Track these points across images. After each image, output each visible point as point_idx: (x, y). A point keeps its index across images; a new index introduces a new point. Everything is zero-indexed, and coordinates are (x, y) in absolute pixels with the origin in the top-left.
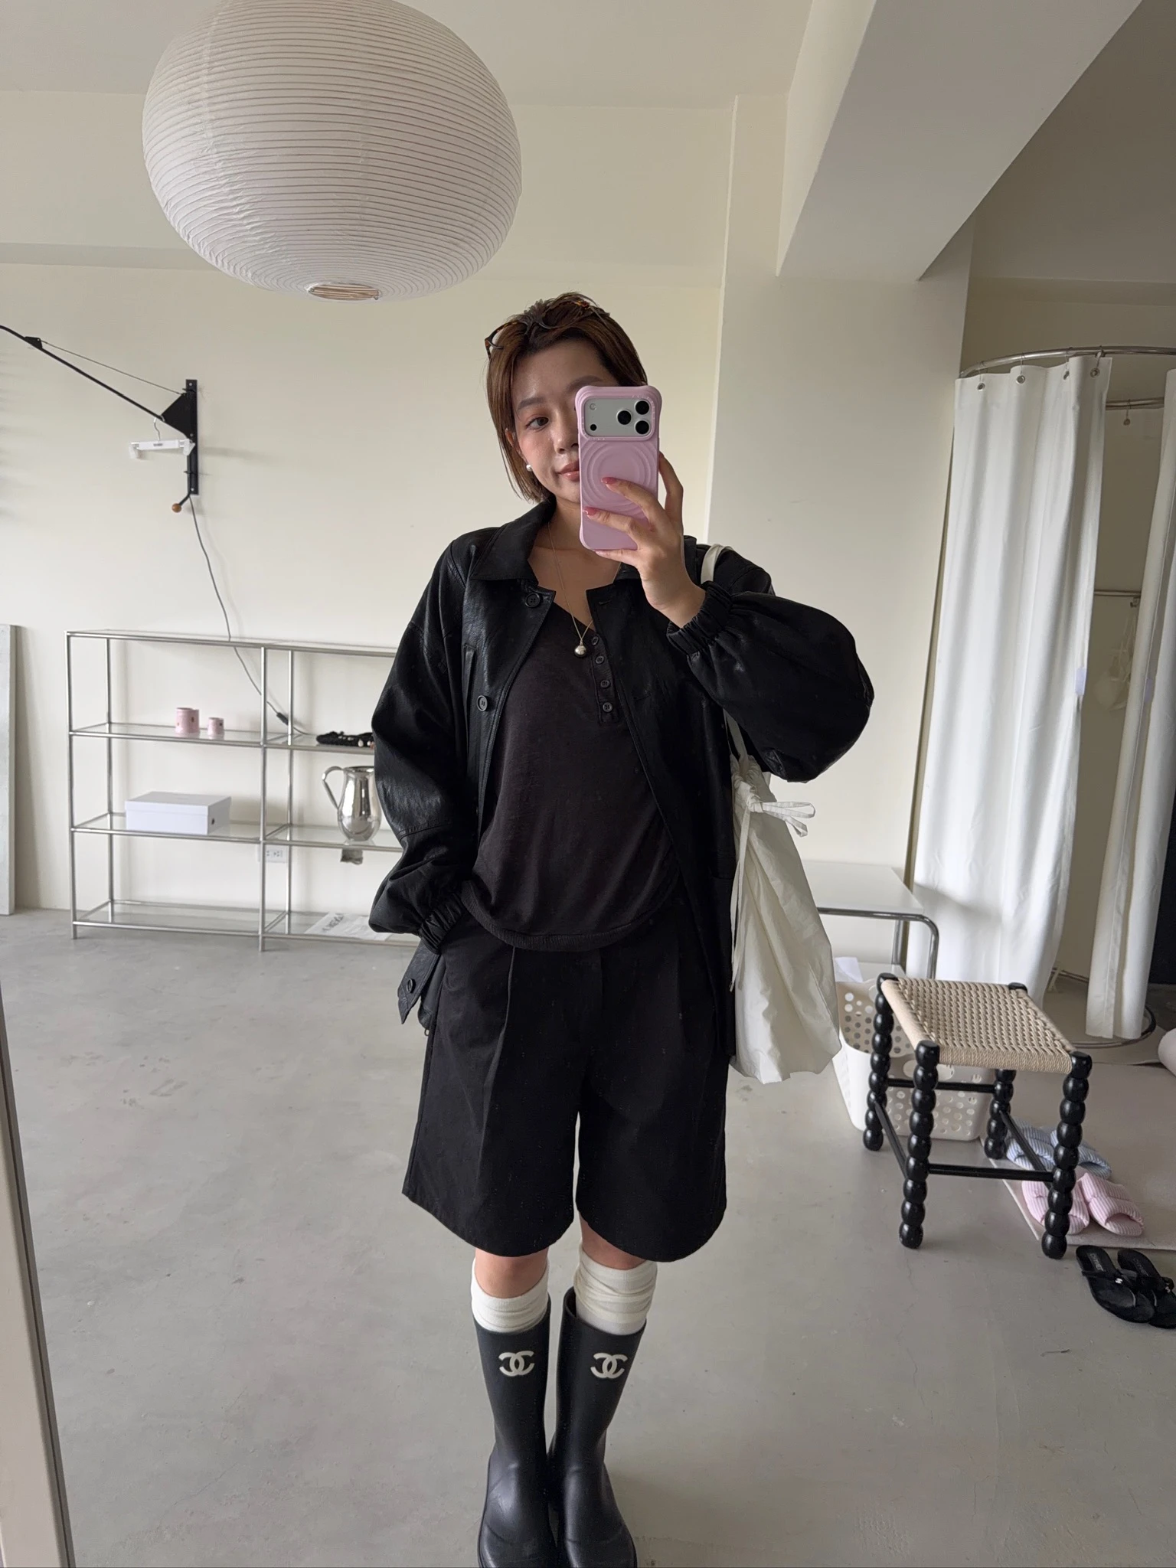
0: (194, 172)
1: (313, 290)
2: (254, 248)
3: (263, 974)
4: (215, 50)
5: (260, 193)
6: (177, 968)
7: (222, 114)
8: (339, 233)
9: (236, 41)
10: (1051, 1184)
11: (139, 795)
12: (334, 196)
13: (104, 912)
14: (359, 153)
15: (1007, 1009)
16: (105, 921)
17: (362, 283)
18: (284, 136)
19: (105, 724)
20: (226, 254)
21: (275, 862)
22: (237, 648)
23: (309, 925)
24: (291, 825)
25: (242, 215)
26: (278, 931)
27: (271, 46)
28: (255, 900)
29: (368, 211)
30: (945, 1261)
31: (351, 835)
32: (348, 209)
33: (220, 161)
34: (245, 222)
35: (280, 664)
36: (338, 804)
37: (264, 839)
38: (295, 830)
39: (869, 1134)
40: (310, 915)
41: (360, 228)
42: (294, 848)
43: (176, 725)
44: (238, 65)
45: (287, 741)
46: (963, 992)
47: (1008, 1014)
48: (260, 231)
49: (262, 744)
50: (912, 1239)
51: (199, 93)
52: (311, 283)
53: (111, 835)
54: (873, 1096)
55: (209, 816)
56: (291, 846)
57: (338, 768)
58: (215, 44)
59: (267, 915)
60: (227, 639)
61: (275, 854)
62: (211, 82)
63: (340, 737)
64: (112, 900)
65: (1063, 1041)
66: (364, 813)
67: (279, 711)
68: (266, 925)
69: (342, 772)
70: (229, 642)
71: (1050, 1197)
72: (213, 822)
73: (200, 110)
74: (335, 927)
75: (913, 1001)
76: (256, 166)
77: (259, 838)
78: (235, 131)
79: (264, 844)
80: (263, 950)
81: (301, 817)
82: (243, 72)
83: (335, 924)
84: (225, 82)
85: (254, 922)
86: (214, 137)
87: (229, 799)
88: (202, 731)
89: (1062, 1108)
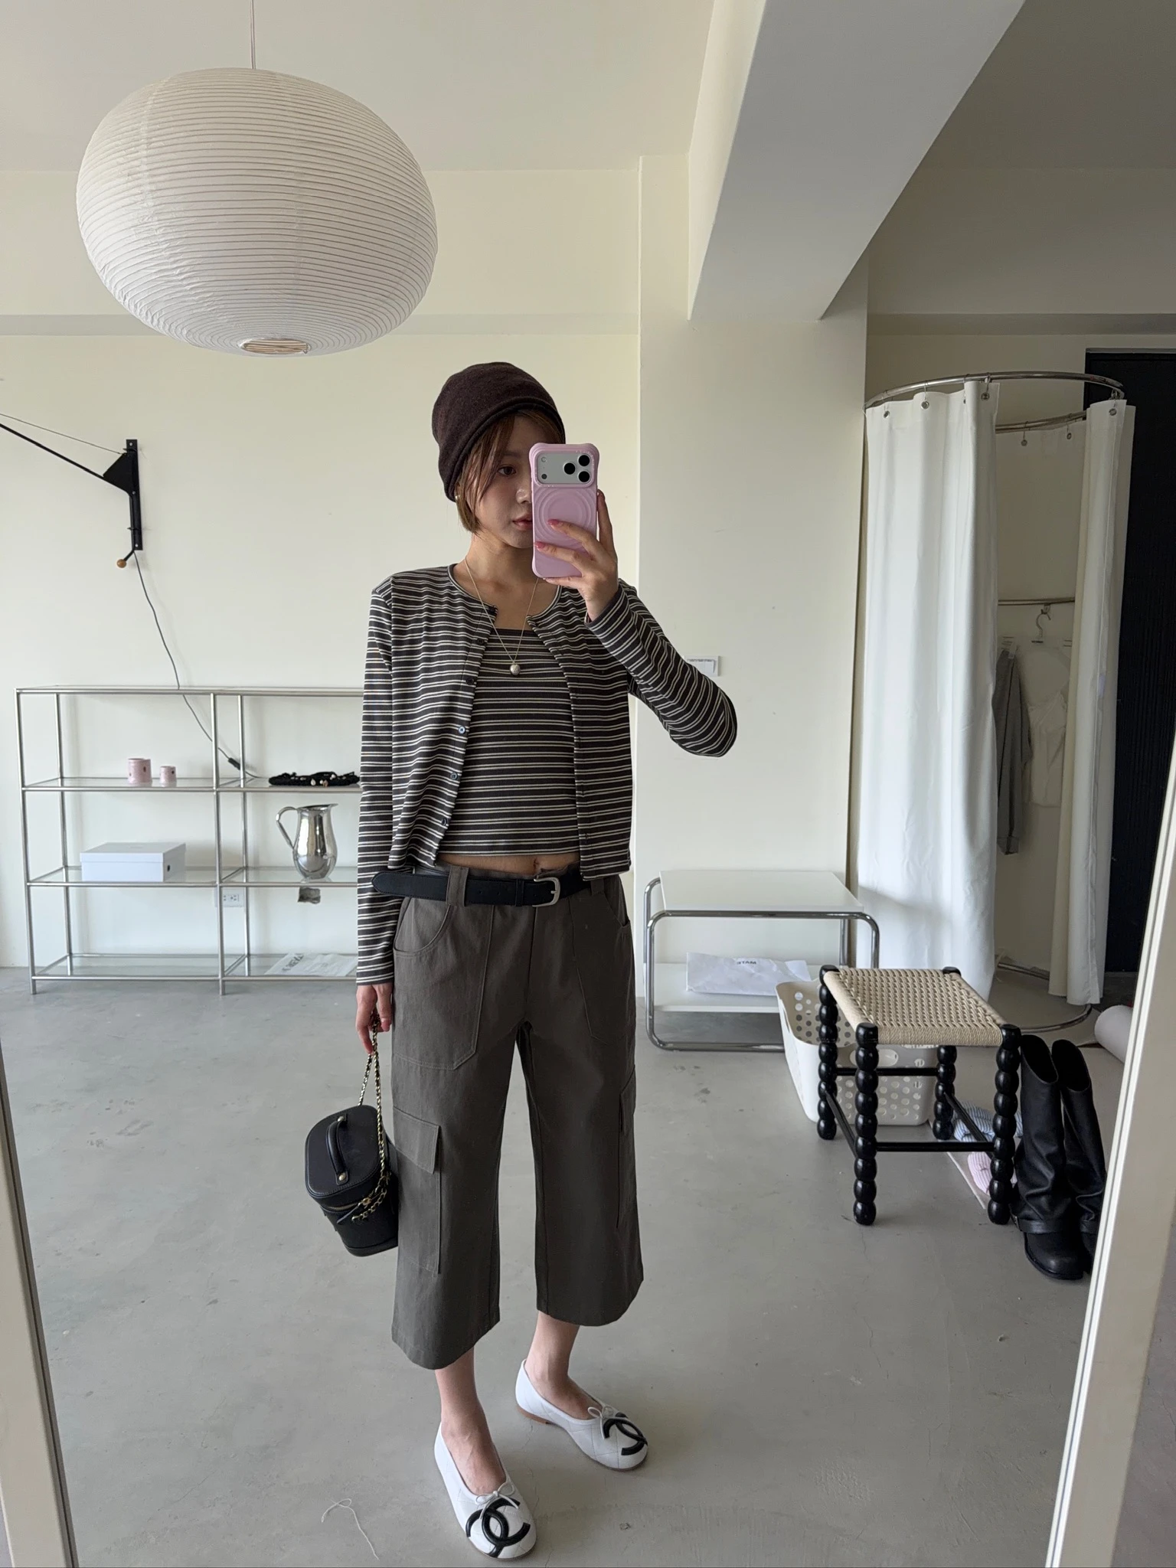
0: (135, 238)
1: (246, 345)
2: (192, 307)
3: (224, 1016)
4: (154, 127)
5: (200, 256)
6: (139, 1015)
7: (161, 185)
8: (274, 291)
9: (171, 119)
10: (992, 1153)
11: (92, 847)
12: (272, 258)
13: (61, 967)
14: (294, 219)
15: (942, 991)
16: (65, 973)
17: (294, 338)
18: (222, 205)
19: (57, 779)
20: (163, 313)
21: (233, 907)
22: (186, 696)
23: (269, 967)
24: (247, 868)
25: (183, 277)
26: (236, 974)
27: (207, 123)
28: (213, 946)
29: (302, 271)
30: (898, 1235)
31: (307, 873)
32: (284, 270)
33: (160, 228)
34: (185, 283)
35: (230, 709)
36: (293, 844)
37: (221, 882)
38: (251, 873)
39: (822, 1124)
40: (268, 957)
41: (296, 287)
42: (250, 889)
43: (127, 775)
44: (175, 141)
45: (240, 786)
46: (900, 979)
47: (942, 996)
48: (198, 291)
49: (214, 788)
50: (866, 1216)
51: (139, 166)
52: (245, 338)
53: (67, 888)
54: (823, 1086)
55: (164, 862)
56: (247, 887)
57: (293, 809)
58: (152, 122)
59: (226, 960)
60: (177, 688)
61: (232, 898)
62: (150, 156)
63: (293, 778)
64: (71, 954)
65: (995, 1016)
66: (319, 851)
67: (230, 757)
68: (225, 970)
69: (296, 811)
70: (179, 690)
71: (992, 1165)
72: (169, 868)
73: (140, 182)
74: (296, 966)
75: (853, 989)
76: (193, 233)
77: (215, 882)
78: (176, 201)
79: (221, 887)
80: (224, 994)
81: (256, 860)
82: (180, 147)
83: (295, 964)
84: (163, 156)
85: (213, 968)
86: (154, 206)
87: (183, 847)
88: (153, 780)
89: (997, 1079)
